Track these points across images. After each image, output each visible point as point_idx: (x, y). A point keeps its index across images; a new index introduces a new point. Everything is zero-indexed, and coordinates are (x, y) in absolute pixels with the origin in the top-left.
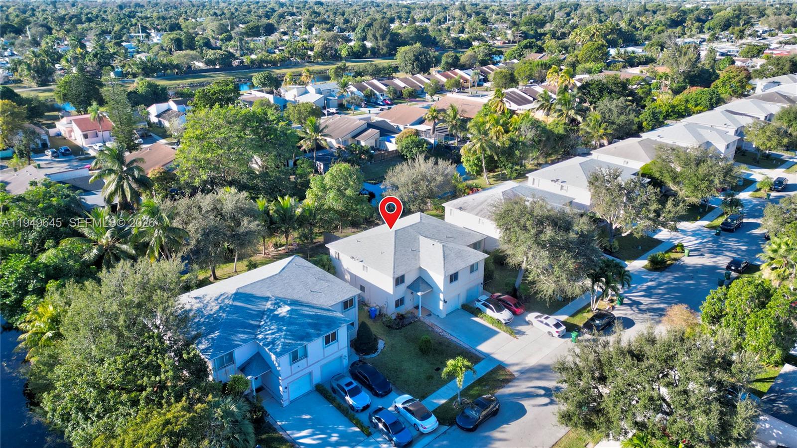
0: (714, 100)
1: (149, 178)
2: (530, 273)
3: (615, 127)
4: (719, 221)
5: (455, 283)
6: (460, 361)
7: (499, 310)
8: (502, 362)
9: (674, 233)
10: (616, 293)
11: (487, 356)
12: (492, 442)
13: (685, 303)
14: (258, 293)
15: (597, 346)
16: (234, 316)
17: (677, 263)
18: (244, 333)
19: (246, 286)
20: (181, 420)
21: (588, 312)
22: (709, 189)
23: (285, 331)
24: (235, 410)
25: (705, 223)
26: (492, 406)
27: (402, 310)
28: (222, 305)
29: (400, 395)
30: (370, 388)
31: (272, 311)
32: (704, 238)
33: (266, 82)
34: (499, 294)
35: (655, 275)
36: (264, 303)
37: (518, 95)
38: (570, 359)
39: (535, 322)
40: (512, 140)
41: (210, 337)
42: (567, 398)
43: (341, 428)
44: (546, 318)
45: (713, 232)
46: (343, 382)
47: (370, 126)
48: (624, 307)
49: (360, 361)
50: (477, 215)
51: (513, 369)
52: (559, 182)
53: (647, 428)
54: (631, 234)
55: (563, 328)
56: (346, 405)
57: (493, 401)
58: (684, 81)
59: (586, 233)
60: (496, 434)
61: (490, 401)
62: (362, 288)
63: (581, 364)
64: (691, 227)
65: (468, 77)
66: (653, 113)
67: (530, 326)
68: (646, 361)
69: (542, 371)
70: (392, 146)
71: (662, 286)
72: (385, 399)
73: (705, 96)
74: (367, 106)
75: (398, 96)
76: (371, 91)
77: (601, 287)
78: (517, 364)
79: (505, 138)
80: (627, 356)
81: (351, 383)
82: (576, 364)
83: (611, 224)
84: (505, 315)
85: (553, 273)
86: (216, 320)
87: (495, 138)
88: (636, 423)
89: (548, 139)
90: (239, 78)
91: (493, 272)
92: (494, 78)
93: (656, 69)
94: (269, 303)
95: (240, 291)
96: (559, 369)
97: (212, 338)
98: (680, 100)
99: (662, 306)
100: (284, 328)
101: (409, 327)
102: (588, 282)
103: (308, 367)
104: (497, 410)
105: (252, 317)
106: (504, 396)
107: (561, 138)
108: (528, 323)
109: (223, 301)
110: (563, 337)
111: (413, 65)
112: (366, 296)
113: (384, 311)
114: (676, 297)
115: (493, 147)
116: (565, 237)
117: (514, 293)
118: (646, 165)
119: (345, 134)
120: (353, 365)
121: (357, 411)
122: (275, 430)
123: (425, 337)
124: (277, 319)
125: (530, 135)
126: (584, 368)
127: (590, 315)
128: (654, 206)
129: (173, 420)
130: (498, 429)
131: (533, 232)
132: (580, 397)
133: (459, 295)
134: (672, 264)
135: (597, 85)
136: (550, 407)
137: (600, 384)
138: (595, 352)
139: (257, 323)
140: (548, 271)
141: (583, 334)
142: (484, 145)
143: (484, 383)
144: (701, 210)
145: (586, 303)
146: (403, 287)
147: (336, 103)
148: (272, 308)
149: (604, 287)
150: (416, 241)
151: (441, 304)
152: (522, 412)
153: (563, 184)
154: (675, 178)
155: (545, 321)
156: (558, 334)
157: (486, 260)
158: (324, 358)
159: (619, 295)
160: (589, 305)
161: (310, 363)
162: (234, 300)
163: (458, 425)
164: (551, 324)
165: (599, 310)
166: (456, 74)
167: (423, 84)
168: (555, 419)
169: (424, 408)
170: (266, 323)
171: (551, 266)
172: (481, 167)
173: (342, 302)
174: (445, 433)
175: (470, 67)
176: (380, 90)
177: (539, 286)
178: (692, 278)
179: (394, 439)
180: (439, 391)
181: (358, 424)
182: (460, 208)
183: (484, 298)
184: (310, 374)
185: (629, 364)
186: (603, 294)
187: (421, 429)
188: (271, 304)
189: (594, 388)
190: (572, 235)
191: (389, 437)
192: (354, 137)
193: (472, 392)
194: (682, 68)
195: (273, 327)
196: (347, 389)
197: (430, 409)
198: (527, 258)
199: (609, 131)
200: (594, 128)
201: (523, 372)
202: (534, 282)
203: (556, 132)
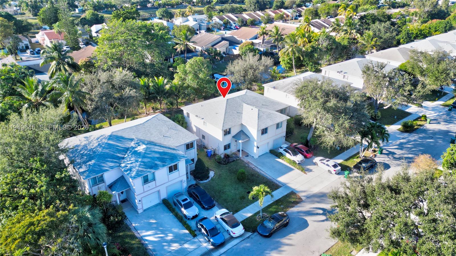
0: (448, 28)
1: (79, 65)
2: (317, 130)
3: (382, 40)
4: (451, 102)
5: (265, 135)
6: (262, 188)
7: (295, 154)
8: (294, 190)
9: (420, 108)
10: (378, 145)
11: (284, 185)
12: (282, 246)
13: (429, 154)
14: (126, 135)
15: (363, 181)
16: (107, 151)
17: (422, 128)
18: (112, 162)
19: (119, 131)
20: (42, 223)
21: (357, 158)
22: (445, 79)
23: (140, 162)
24: (89, 216)
25: (441, 103)
26: (284, 220)
27: (228, 152)
28: (100, 142)
29: (220, 209)
30: (200, 203)
31: (134, 148)
32: (440, 112)
33: (164, 14)
34: (296, 144)
35: (406, 135)
36: (130, 143)
37: (320, 23)
38: (342, 191)
39: (319, 163)
40: (313, 47)
41: (88, 164)
42: (338, 220)
43: (176, 230)
44: (328, 161)
45: (447, 109)
46: (180, 199)
47: (223, 39)
48: (383, 156)
49: (196, 184)
50: (285, 92)
51: (301, 195)
52: (343, 73)
53: (400, 246)
54: (391, 107)
55: (339, 168)
56: (180, 214)
57: (285, 216)
58: (428, 17)
59: (359, 103)
60: (285, 240)
61: (283, 216)
62: (203, 137)
63: (350, 194)
64: (431, 105)
65: (289, 14)
66: (408, 33)
67: (316, 166)
68: (402, 194)
69: (321, 197)
70: (236, 52)
71: (410, 142)
72: (209, 212)
73: (442, 25)
74: (224, 29)
75: (244, 23)
76: (228, 20)
77: (367, 141)
78: (304, 192)
79: (308, 45)
80: (387, 190)
81: (186, 200)
82: (346, 194)
83: (377, 100)
84: (299, 158)
85: (334, 130)
86: (94, 152)
87: (302, 45)
88: (392, 242)
89: (337, 47)
90: (151, 14)
91: (293, 130)
92: (305, 14)
93: (409, 10)
94: (133, 142)
95: (114, 134)
96: (333, 197)
97: (89, 165)
98: (426, 27)
99: (410, 156)
100: (140, 160)
101: (232, 163)
102: (358, 138)
103: (156, 187)
104: (288, 223)
105: (119, 151)
106: (293, 213)
107: (345, 47)
108: (315, 164)
109: (101, 140)
110: (338, 174)
111: (255, 6)
112: (206, 142)
113: (217, 152)
114: (420, 150)
115: (300, 51)
116: (344, 105)
117: (306, 144)
118: (403, 64)
119: (207, 44)
120: (190, 187)
121: (189, 219)
122: (130, 230)
123: (241, 170)
124: (136, 154)
125: (325, 44)
126: (352, 197)
127: (359, 160)
128: (409, 88)
129: (36, 223)
130: (288, 237)
131: (321, 100)
132: (347, 219)
133: (268, 143)
134: (418, 128)
135: (371, 17)
136: (326, 222)
137: (364, 209)
138: (362, 186)
139: (123, 156)
140: (330, 129)
141: (353, 172)
142: (294, 50)
143: (280, 203)
144: (438, 94)
145: (356, 152)
146: (229, 137)
147: (206, 27)
148: (134, 146)
149: (370, 141)
150: (241, 106)
151: (255, 148)
152: (305, 225)
153: (345, 74)
154: (422, 73)
155: (326, 163)
156: (335, 172)
157: (288, 121)
158: (169, 181)
159: (380, 148)
160: (358, 153)
161: (158, 184)
162: (109, 139)
163: (258, 232)
164: (331, 165)
165: (365, 157)
166: (281, 12)
167: (260, 17)
168: (328, 234)
169: (235, 219)
170: (128, 156)
171: (333, 125)
172: (292, 64)
173: (185, 144)
174: (248, 237)
175: (291, 8)
176: (233, 20)
177: (323, 139)
178: (432, 138)
179: (211, 240)
180: (248, 208)
181: (188, 228)
182: (274, 88)
183: (285, 146)
184: (159, 191)
185: (388, 196)
186: (369, 146)
187: (232, 234)
188: (134, 144)
189: (359, 212)
190: (349, 104)
191: (208, 238)
192: (213, 46)
193: (271, 209)
194: (427, 9)
195: (132, 159)
196: (183, 203)
197: (240, 219)
198: (317, 119)
199: (378, 43)
200: (368, 41)
201: (308, 197)
202: (319, 136)
203: (342, 44)
